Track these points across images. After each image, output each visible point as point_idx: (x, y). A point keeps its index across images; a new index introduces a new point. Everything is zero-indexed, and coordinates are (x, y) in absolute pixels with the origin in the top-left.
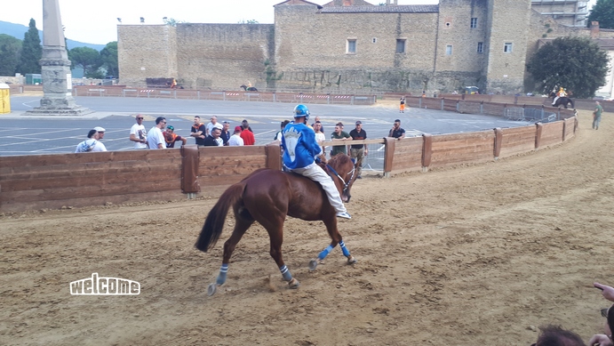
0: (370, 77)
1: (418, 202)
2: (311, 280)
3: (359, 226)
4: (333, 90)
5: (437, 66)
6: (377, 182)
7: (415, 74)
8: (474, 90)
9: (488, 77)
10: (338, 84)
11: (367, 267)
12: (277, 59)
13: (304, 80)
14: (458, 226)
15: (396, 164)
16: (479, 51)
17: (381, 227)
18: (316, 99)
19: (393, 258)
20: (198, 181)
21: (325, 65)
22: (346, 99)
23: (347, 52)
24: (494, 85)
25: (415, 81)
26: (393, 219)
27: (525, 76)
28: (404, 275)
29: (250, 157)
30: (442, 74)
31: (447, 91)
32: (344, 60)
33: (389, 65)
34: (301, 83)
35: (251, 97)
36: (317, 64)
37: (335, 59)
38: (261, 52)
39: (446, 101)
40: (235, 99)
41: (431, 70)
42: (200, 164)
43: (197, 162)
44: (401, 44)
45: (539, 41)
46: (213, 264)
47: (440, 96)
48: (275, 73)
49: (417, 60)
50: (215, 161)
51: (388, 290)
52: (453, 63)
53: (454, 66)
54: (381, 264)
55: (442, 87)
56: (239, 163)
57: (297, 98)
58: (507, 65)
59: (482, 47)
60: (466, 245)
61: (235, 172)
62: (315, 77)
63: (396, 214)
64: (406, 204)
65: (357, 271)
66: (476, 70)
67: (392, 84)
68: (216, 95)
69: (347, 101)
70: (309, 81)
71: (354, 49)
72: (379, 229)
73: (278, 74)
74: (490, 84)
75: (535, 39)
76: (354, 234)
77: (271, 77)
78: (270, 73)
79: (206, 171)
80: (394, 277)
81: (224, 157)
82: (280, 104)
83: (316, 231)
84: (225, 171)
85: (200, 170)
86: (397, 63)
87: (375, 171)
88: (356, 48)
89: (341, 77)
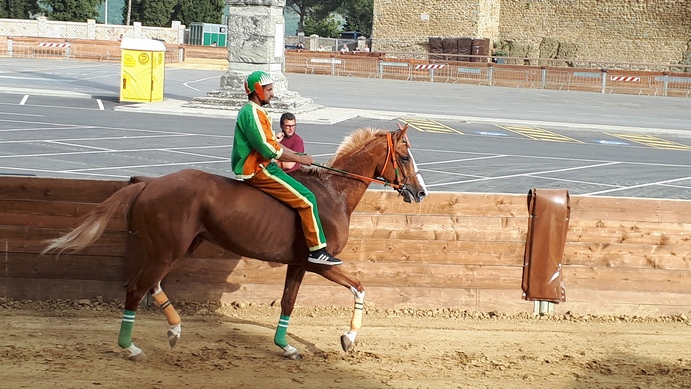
20: (561, 275)
35: (671, 85)
40: (631, 89)
42: (570, 236)
50: (603, 233)
61: (650, 262)
68: (584, 80)
81: (628, 225)
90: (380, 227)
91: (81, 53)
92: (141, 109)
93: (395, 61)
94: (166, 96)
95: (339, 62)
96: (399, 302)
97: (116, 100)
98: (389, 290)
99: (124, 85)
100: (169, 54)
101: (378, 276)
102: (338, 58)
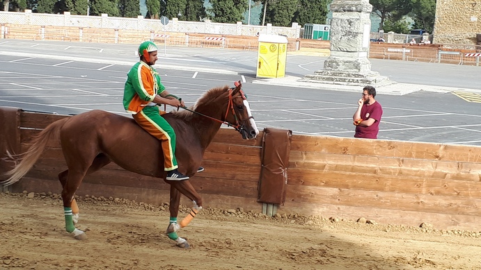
90: (438, 170)
91: (232, 44)
92: (270, 82)
93: (450, 50)
94: (287, 73)
95: (409, 51)
96: (450, 225)
97: (254, 76)
98: (443, 216)
99: (260, 66)
100: (290, 46)
101: (436, 205)
102: (408, 48)
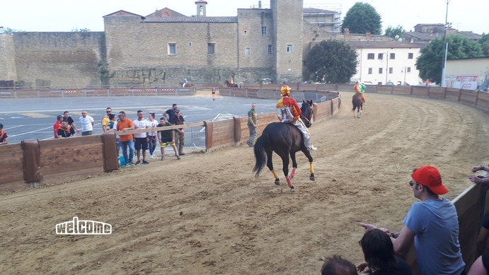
0: (189, 74)
1: (233, 170)
2: (149, 246)
3: (188, 195)
4: (160, 84)
5: (240, 64)
6: (201, 157)
7: (224, 70)
8: (268, 81)
9: (278, 70)
10: (164, 79)
11: (196, 228)
12: (109, 60)
13: (134, 77)
14: (264, 186)
15: (215, 141)
16: (270, 52)
17: (206, 193)
18: (146, 92)
19: (217, 218)
20: (40, 171)
21: (151, 64)
22: (171, 92)
23: (169, 53)
24: (282, 77)
25: (224, 75)
26: (215, 186)
27: (303, 69)
28: (226, 231)
29: (88, 146)
30: (245, 70)
31: (249, 83)
32: (167, 60)
33: (204, 64)
34: (131, 79)
35: (87, 93)
36: (144, 63)
37: (160, 59)
38: (94, 55)
39: (249, 90)
40: (73, 95)
41: (236, 67)
43: (38, 154)
44: (211, 47)
45: (310, 43)
46: (58, 244)
47: (244, 87)
48: (108, 72)
49: (225, 59)
50: (55, 152)
51: (214, 245)
52: (252, 61)
53: (252, 64)
54: (207, 224)
55: (245, 80)
56: (78, 152)
57: (129, 92)
58: (290, 61)
59: (272, 49)
60: (271, 200)
61: (75, 160)
62: (143, 75)
63: (217, 182)
64: (224, 172)
65: (188, 233)
66: (269, 67)
67: (207, 78)
68: (55, 93)
69: (172, 93)
70: (138, 77)
71: (174, 52)
72: (205, 195)
73: (111, 72)
74: (279, 76)
75: (308, 42)
76: (184, 202)
77: (105, 76)
78: (103, 72)
79: (47, 162)
80: (218, 234)
81: (64, 148)
82: (114, 97)
83: (151, 204)
84: (66, 160)
85: (42, 161)
86: (210, 62)
87: (199, 149)
88: (176, 50)
89: (166, 74)
